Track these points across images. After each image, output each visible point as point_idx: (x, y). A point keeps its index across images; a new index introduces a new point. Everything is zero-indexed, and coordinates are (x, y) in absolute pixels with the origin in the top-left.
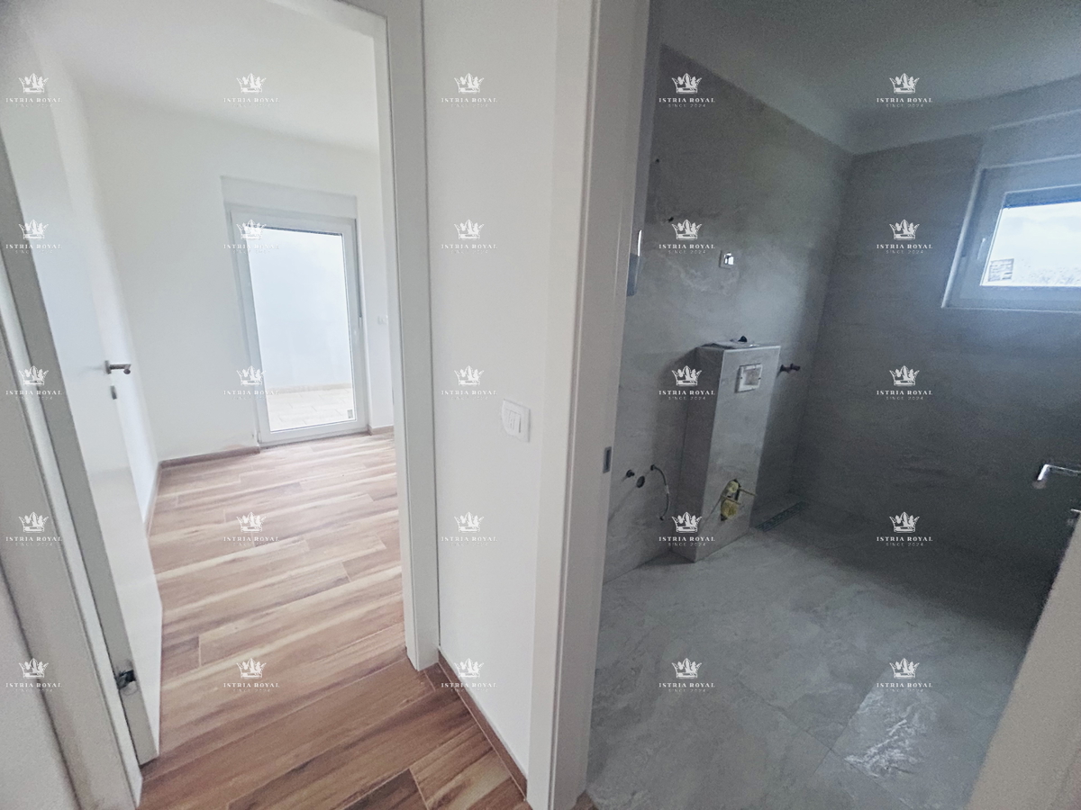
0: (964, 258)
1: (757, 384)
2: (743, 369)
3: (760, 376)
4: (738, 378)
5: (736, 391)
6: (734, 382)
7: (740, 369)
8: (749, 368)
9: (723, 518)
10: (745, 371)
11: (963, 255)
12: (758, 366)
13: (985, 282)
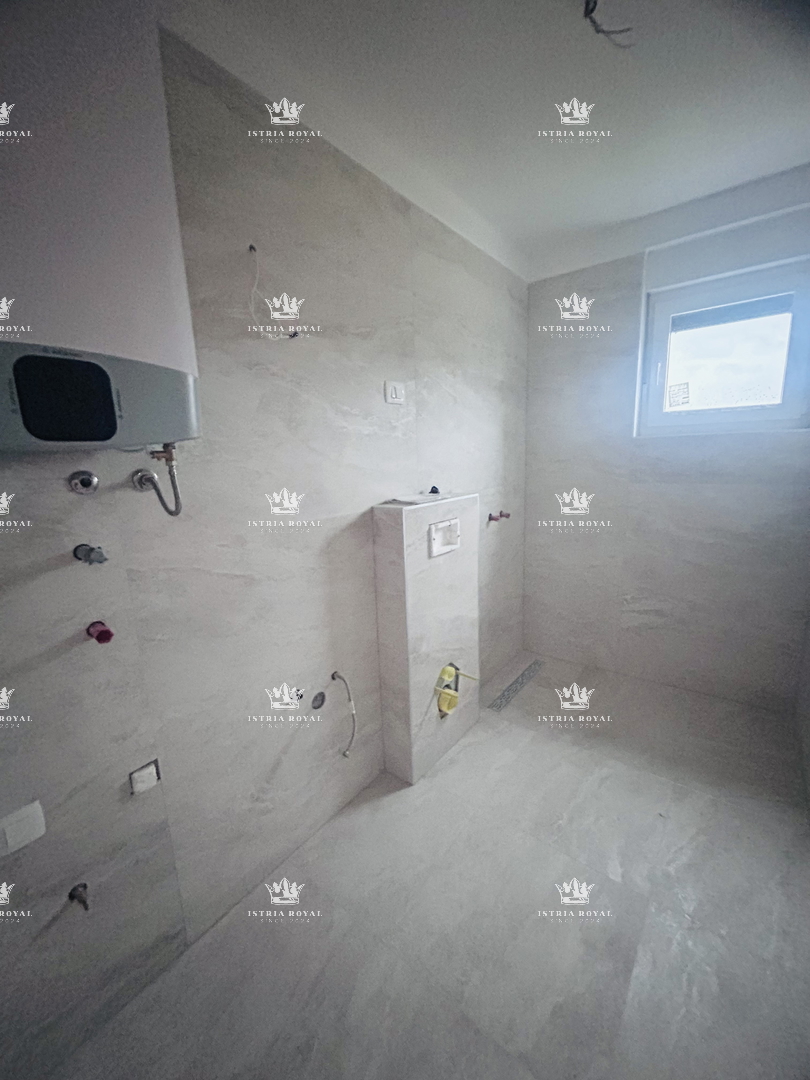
0: (645, 386)
1: (455, 544)
2: (433, 527)
3: (459, 533)
4: (430, 541)
5: (430, 556)
6: (425, 545)
7: (430, 529)
8: (441, 525)
9: (443, 715)
10: (437, 530)
11: (643, 382)
12: (453, 522)
13: (667, 409)
